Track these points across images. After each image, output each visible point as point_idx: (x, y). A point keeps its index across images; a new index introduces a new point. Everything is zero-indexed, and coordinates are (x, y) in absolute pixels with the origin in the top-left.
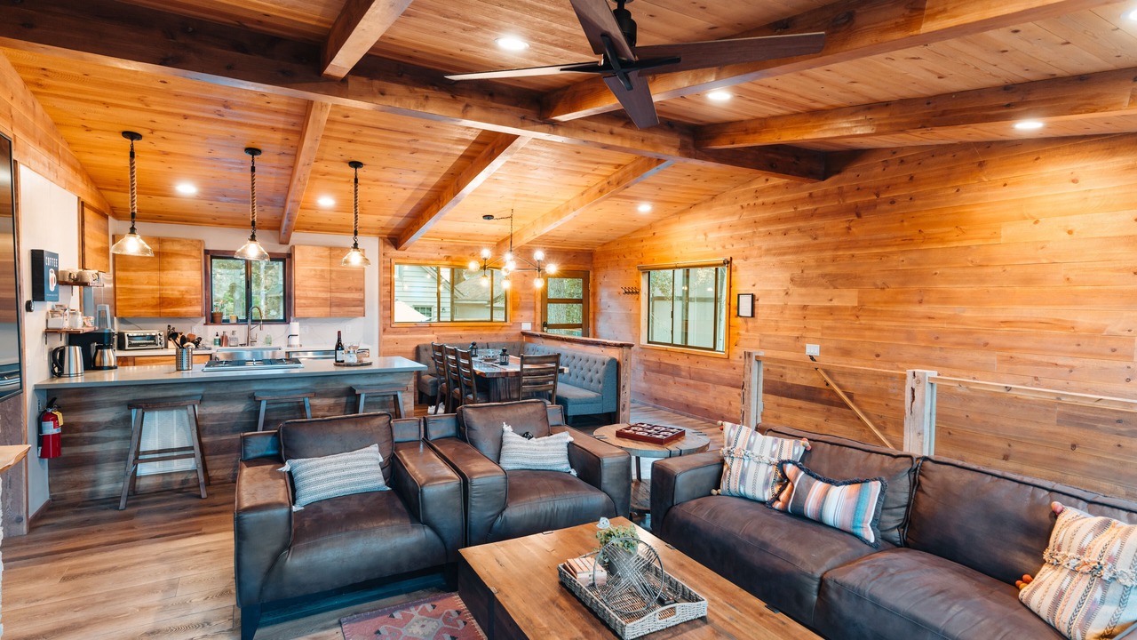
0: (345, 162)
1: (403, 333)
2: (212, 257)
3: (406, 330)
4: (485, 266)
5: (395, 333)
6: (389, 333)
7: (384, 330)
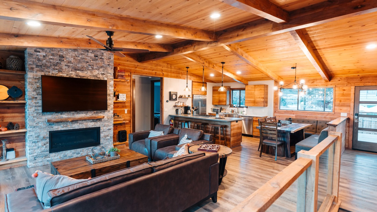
0: (220, 63)
1: (282, 113)
2: (233, 90)
3: (283, 112)
4: (281, 88)
5: (279, 113)
6: (277, 113)
7: (275, 112)
